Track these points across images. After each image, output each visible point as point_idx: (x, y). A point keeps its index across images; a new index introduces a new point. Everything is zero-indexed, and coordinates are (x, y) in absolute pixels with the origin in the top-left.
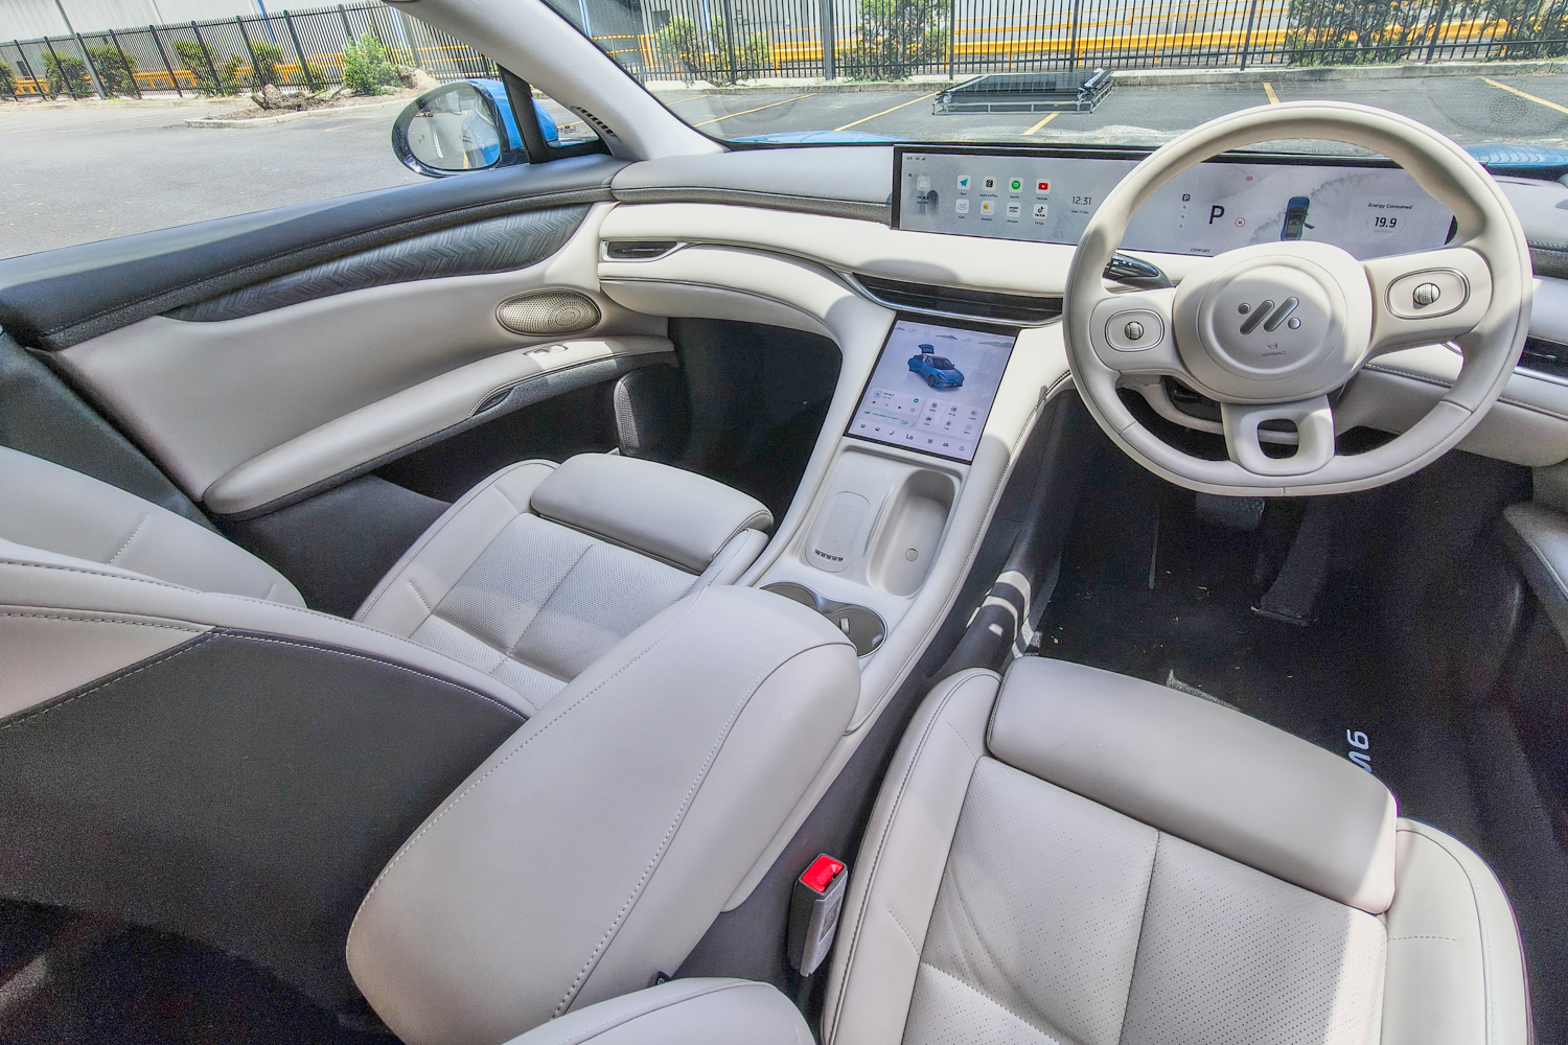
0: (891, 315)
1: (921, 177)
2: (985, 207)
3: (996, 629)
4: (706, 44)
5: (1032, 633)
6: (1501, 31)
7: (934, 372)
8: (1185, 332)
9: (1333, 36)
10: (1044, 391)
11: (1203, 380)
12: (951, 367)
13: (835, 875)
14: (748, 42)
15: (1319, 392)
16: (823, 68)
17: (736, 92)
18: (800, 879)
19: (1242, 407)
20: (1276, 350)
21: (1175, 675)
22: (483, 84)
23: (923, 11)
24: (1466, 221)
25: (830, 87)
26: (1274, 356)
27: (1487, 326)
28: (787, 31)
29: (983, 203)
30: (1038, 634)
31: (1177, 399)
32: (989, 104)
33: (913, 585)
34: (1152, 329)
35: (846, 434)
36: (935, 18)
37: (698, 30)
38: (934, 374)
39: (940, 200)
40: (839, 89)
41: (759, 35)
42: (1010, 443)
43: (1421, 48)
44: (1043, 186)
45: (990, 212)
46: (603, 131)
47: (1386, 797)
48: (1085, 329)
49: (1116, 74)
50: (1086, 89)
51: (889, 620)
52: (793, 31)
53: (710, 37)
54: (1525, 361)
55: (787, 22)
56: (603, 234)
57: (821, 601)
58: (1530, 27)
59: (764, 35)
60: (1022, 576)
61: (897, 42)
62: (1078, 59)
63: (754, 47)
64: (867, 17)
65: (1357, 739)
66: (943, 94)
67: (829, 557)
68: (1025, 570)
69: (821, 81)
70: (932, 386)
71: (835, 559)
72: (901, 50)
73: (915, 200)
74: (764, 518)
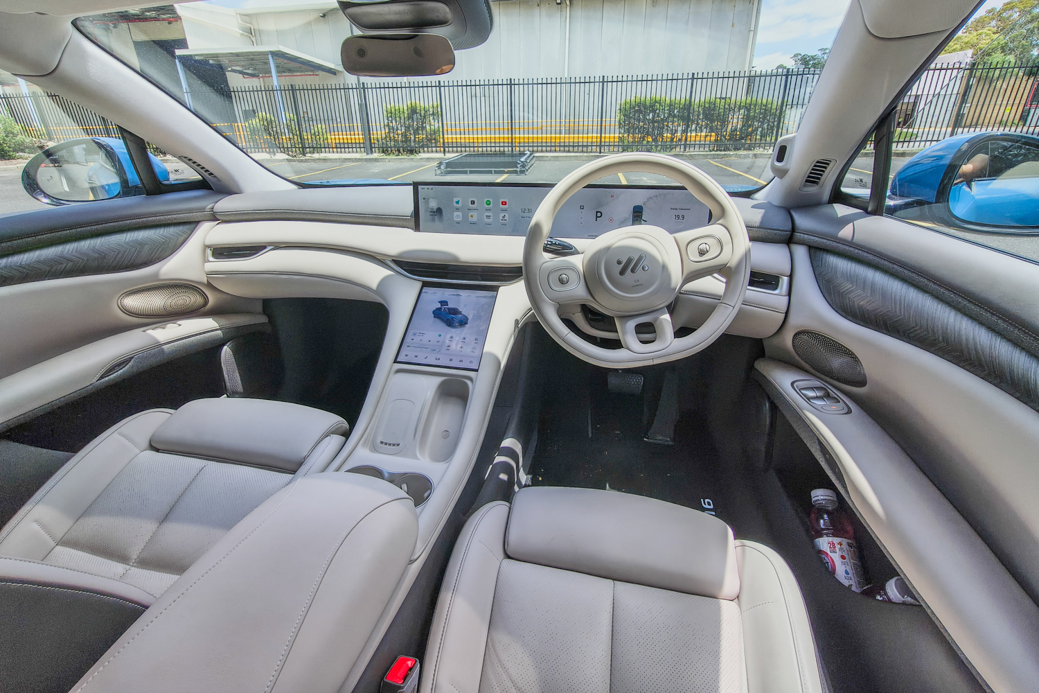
0: (419, 285)
1: (431, 200)
2: (472, 216)
3: (503, 477)
4: (283, 130)
5: (525, 477)
6: (713, 139)
7: (449, 317)
8: (591, 278)
9: (640, 139)
10: (517, 322)
11: (605, 305)
12: (460, 313)
13: (410, 669)
14: (313, 131)
15: (661, 306)
16: (364, 147)
17: (306, 161)
18: (385, 680)
19: (626, 317)
20: (638, 283)
21: (609, 486)
22: (105, 140)
23: (425, 117)
24: (716, 211)
25: (370, 159)
26: (637, 287)
27: (733, 263)
28: (339, 125)
29: (470, 214)
30: (530, 476)
31: (591, 319)
32: (469, 169)
33: (447, 454)
34: (573, 277)
35: (395, 361)
36: (432, 121)
37: (277, 122)
38: (450, 318)
39: (444, 213)
40: (376, 160)
41: (320, 127)
42: (500, 355)
43: (680, 145)
44: (504, 203)
45: (475, 219)
46: (206, 174)
47: (727, 529)
48: (537, 279)
49: (537, 155)
50: (522, 162)
51: (434, 479)
52: (343, 125)
53: (286, 126)
54: (751, 283)
55: (339, 120)
56: (208, 243)
57: (386, 475)
58: (725, 137)
59: (324, 127)
60: (516, 440)
61: (410, 134)
62: (515, 146)
63: (317, 134)
64: (390, 119)
65: (707, 503)
66: (441, 163)
67: (390, 445)
68: (517, 436)
69: (364, 156)
70: (449, 326)
71: (394, 445)
72: (413, 138)
73: (429, 213)
74: (342, 426)
